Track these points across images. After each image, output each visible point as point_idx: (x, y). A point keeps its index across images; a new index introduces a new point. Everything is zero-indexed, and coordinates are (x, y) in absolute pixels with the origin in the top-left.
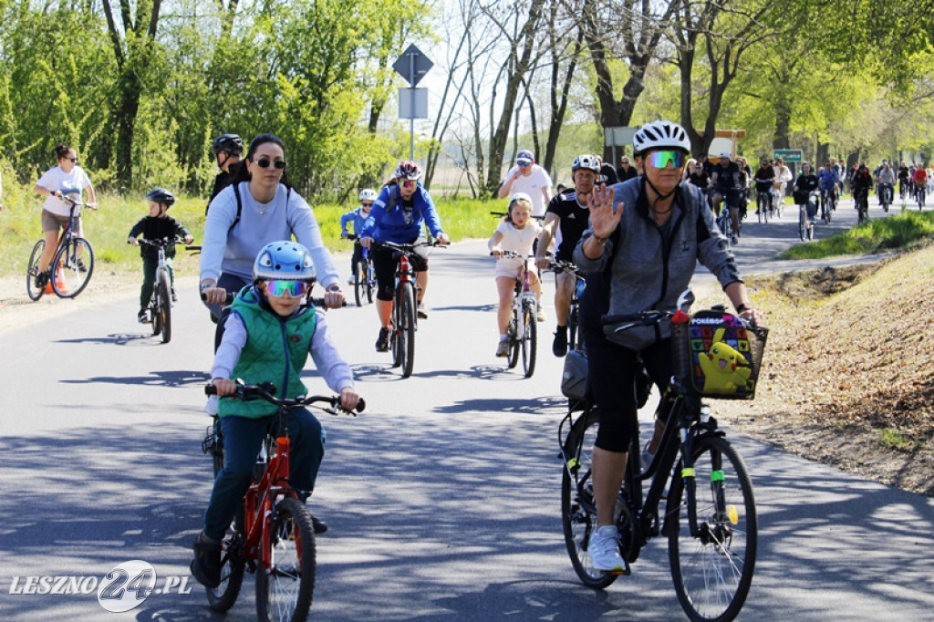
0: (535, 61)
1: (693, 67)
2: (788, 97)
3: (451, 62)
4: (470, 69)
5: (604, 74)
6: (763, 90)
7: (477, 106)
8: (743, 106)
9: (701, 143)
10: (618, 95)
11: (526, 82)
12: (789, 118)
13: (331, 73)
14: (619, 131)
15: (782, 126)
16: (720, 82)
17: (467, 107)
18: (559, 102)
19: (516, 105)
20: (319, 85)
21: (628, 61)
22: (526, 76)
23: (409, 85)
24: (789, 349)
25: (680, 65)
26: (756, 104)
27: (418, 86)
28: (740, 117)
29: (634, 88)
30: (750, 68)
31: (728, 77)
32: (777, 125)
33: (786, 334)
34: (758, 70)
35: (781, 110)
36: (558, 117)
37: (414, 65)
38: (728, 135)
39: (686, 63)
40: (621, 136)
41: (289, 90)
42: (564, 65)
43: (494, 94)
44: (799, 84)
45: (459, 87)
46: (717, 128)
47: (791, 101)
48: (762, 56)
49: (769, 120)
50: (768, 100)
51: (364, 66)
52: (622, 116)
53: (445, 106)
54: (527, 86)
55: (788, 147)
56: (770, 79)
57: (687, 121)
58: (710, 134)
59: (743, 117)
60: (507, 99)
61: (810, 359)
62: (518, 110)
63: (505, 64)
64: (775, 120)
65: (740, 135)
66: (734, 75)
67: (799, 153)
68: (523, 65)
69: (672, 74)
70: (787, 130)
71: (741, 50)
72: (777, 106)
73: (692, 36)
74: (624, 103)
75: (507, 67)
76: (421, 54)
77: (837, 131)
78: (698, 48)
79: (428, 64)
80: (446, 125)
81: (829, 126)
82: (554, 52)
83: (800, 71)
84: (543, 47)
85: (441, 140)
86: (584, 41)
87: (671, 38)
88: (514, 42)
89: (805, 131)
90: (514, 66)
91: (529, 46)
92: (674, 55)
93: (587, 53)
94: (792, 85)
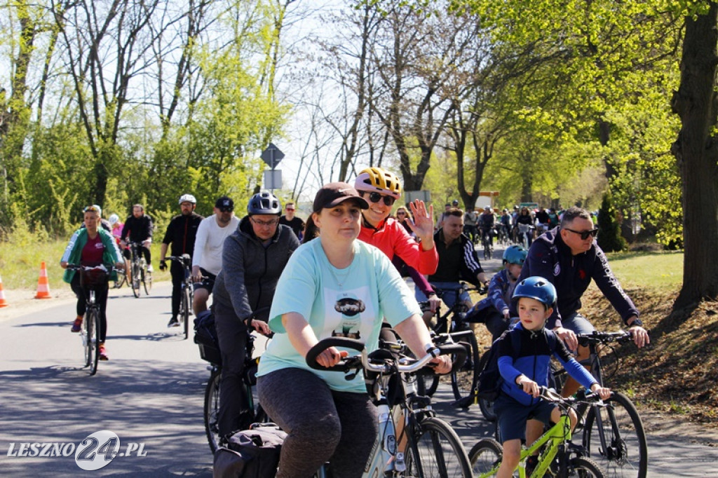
0: (358, 151)
1: (464, 152)
2: (530, 169)
3: (302, 153)
4: (317, 154)
6: (514, 165)
7: (322, 180)
9: (470, 201)
10: (413, 169)
11: (353, 162)
12: (531, 183)
13: (224, 162)
14: (415, 193)
15: (527, 188)
16: (481, 161)
17: (316, 180)
19: (347, 178)
20: (217, 168)
21: (419, 150)
22: (353, 159)
23: (270, 169)
25: (456, 150)
27: (277, 168)
29: (424, 167)
32: (523, 187)
34: (511, 153)
35: (526, 178)
37: (272, 156)
38: (488, 194)
39: (460, 150)
41: (196, 174)
42: (377, 153)
43: (332, 172)
44: (536, 160)
45: (309, 165)
46: (482, 191)
47: (532, 172)
49: (519, 183)
50: (517, 172)
52: (416, 184)
53: (299, 178)
54: (353, 165)
55: (531, 201)
56: (519, 158)
57: (461, 187)
58: (476, 194)
59: (502, 183)
60: (340, 174)
63: (339, 152)
64: (522, 184)
65: (495, 194)
66: (490, 156)
68: (350, 154)
70: (530, 191)
71: (495, 141)
72: (523, 175)
73: (464, 133)
74: (418, 176)
75: (340, 155)
76: (277, 149)
77: (564, 190)
78: (467, 140)
79: (281, 155)
80: (300, 192)
81: (558, 187)
82: (371, 145)
83: (537, 153)
84: (363, 142)
85: (296, 202)
86: (391, 138)
87: (450, 134)
88: (345, 138)
89: (543, 191)
90: (345, 153)
91: (354, 140)
92: (453, 144)
93: (391, 145)
94: (533, 162)
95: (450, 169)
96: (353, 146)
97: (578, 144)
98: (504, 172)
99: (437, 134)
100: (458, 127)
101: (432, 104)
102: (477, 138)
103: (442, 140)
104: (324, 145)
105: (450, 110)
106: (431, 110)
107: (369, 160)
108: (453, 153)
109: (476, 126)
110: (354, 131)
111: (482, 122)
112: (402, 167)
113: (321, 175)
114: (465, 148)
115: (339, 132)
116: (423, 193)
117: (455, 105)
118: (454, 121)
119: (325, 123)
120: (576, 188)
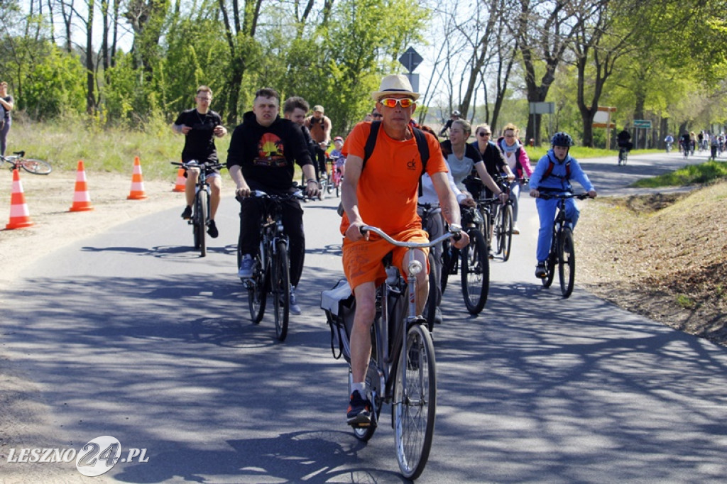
0: (488, 60)
1: (586, 67)
2: (644, 88)
3: (436, 58)
4: (448, 62)
5: (530, 69)
6: (629, 83)
7: (451, 86)
8: (617, 93)
9: (588, 114)
10: (539, 83)
11: (483, 72)
12: (644, 101)
13: (361, 63)
14: (539, 105)
15: (640, 106)
17: (445, 86)
18: (502, 84)
19: (475, 86)
20: (355, 69)
21: (545, 62)
22: (482, 68)
23: (408, 72)
24: (628, 243)
25: (578, 66)
26: (624, 92)
27: (413, 72)
28: (614, 99)
29: (548, 79)
30: (621, 69)
31: (607, 74)
32: (636, 105)
33: (628, 233)
34: (626, 71)
35: (639, 96)
36: (501, 95)
37: (411, 59)
38: (606, 110)
39: (581, 64)
40: (539, 107)
42: (506, 62)
43: (462, 79)
44: (650, 79)
45: (440, 73)
46: (599, 106)
47: (645, 90)
48: (629, 63)
49: (633, 100)
50: (632, 89)
51: (383, 59)
52: (540, 95)
53: (431, 85)
54: (482, 75)
55: (643, 119)
56: (633, 77)
57: (581, 101)
58: (595, 109)
59: (616, 99)
60: (470, 82)
61: (640, 249)
62: (476, 89)
63: (469, 61)
64: (635, 102)
65: (613, 110)
66: (610, 73)
67: (649, 123)
68: (480, 62)
69: (574, 71)
70: (642, 109)
71: (615, 58)
72: (637, 93)
73: (586, 48)
74: (542, 88)
75: (471, 63)
76: (416, 53)
77: (673, 110)
78: (589, 56)
79: (420, 59)
80: (432, 97)
81: (668, 107)
82: (500, 54)
83: (652, 72)
84: (493, 52)
86: (519, 49)
87: (572, 49)
88: (476, 48)
89: (653, 110)
90: (475, 62)
91: (484, 50)
92: (574, 59)
93: (520, 56)
94: (647, 81)
96: (483, 56)
98: (619, 89)
99: (563, 48)
100: (581, 42)
101: (559, 19)
102: (599, 54)
103: (568, 52)
104: (456, 52)
106: (558, 24)
107: (497, 69)
108: (575, 68)
109: (598, 43)
110: (485, 41)
111: (604, 38)
112: (529, 76)
113: (450, 82)
114: (587, 64)
115: (471, 41)
116: (548, 106)
117: (580, 23)
119: (457, 32)
120: (686, 108)
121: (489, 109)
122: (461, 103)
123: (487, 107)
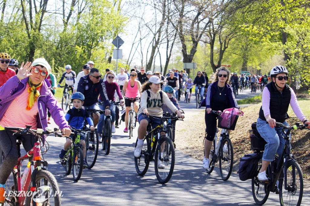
0: (161, 41)
3: (133, 41)
4: (140, 42)
5: (184, 47)
6: (239, 52)
7: (142, 55)
10: (188, 52)
12: (247, 61)
13: (94, 44)
15: (245, 64)
16: (223, 49)
18: (169, 55)
19: (155, 55)
20: (90, 47)
21: (192, 42)
22: (158, 46)
23: (117, 48)
25: (210, 44)
26: (237, 57)
27: (120, 48)
29: (194, 51)
30: (234, 45)
32: (243, 63)
34: (238, 46)
35: (244, 59)
36: (168, 60)
37: (118, 42)
39: (212, 43)
40: (189, 65)
41: (79, 50)
43: (148, 52)
44: (250, 50)
47: (248, 56)
49: (241, 61)
50: (240, 55)
52: (189, 59)
54: (158, 48)
55: (246, 71)
56: (241, 49)
57: (212, 62)
59: (232, 61)
60: (152, 53)
62: (155, 57)
65: (229, 66)
66: (227, 47)
67: (249, 72)
68: (157, 43)
70: (246, 66)
71: (230, 40)
72: (243, 57)
73: (214, 35)
74: (190, 56)
75: (152, 43)
76: (121, 39)
77: (263, 66)
78: (216, 39)
79: (123, 42)
80: (131, 61)
81: (260, 64)
82: (167, 39)
83: (251, 47)
84: (164, 37)
85: (129, 65)
86: (178, 36)
87: (207, 35)
88: (155, 35)
89: (253, 66)
90: (154, 43)
91: (159, 36)
92: (209, 41)
93: (178, 39)
94: (249, 51)
95: (207, 53)
96: (159, 39)
97: (270, 43)
98: (234, 55)
99: (201, 35)
100: (212, 32)
101: (199, 20)
102: (221, 38)
103: (203, 38)
104: (144, 38)
105: (208, 23)
106: (198, 23)
107: (166, 47)
108: (209, 45)
109: (220, 32)
110: (159, 31)
111: (224, 30)
112: (183, 51)
113: (142, 53)
114: (215, 42)
115: (152, 32)
116: (193, 64)
117: (211, 21)
118: (210, 29)
119: (145, 27)
120: (270, 65)
121: (162, 67)
122: (148, 63)
123: (161, 66)
